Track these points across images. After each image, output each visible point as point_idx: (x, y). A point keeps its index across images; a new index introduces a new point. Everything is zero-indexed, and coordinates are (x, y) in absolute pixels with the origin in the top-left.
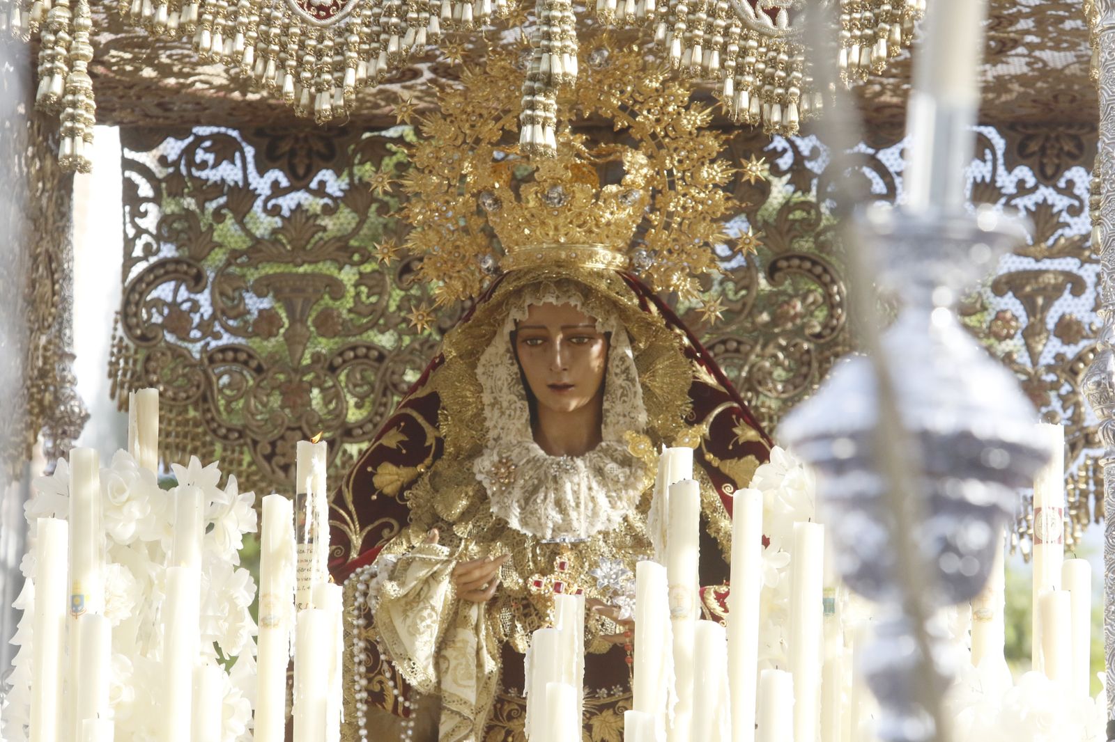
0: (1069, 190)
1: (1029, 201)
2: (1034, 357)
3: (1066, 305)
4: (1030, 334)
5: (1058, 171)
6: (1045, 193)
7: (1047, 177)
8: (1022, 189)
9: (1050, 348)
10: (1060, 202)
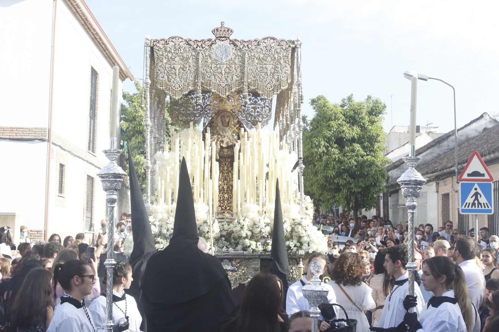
0: (258, 99)
1: (254, 100)
2: (255, 114)
3: (258, 110)
4: (254, 112)
5: (257, 97)
6: (256, 99)
7: (256, 98)
8: (254, 99)
9: (256, 114)
10: (257, 100)
